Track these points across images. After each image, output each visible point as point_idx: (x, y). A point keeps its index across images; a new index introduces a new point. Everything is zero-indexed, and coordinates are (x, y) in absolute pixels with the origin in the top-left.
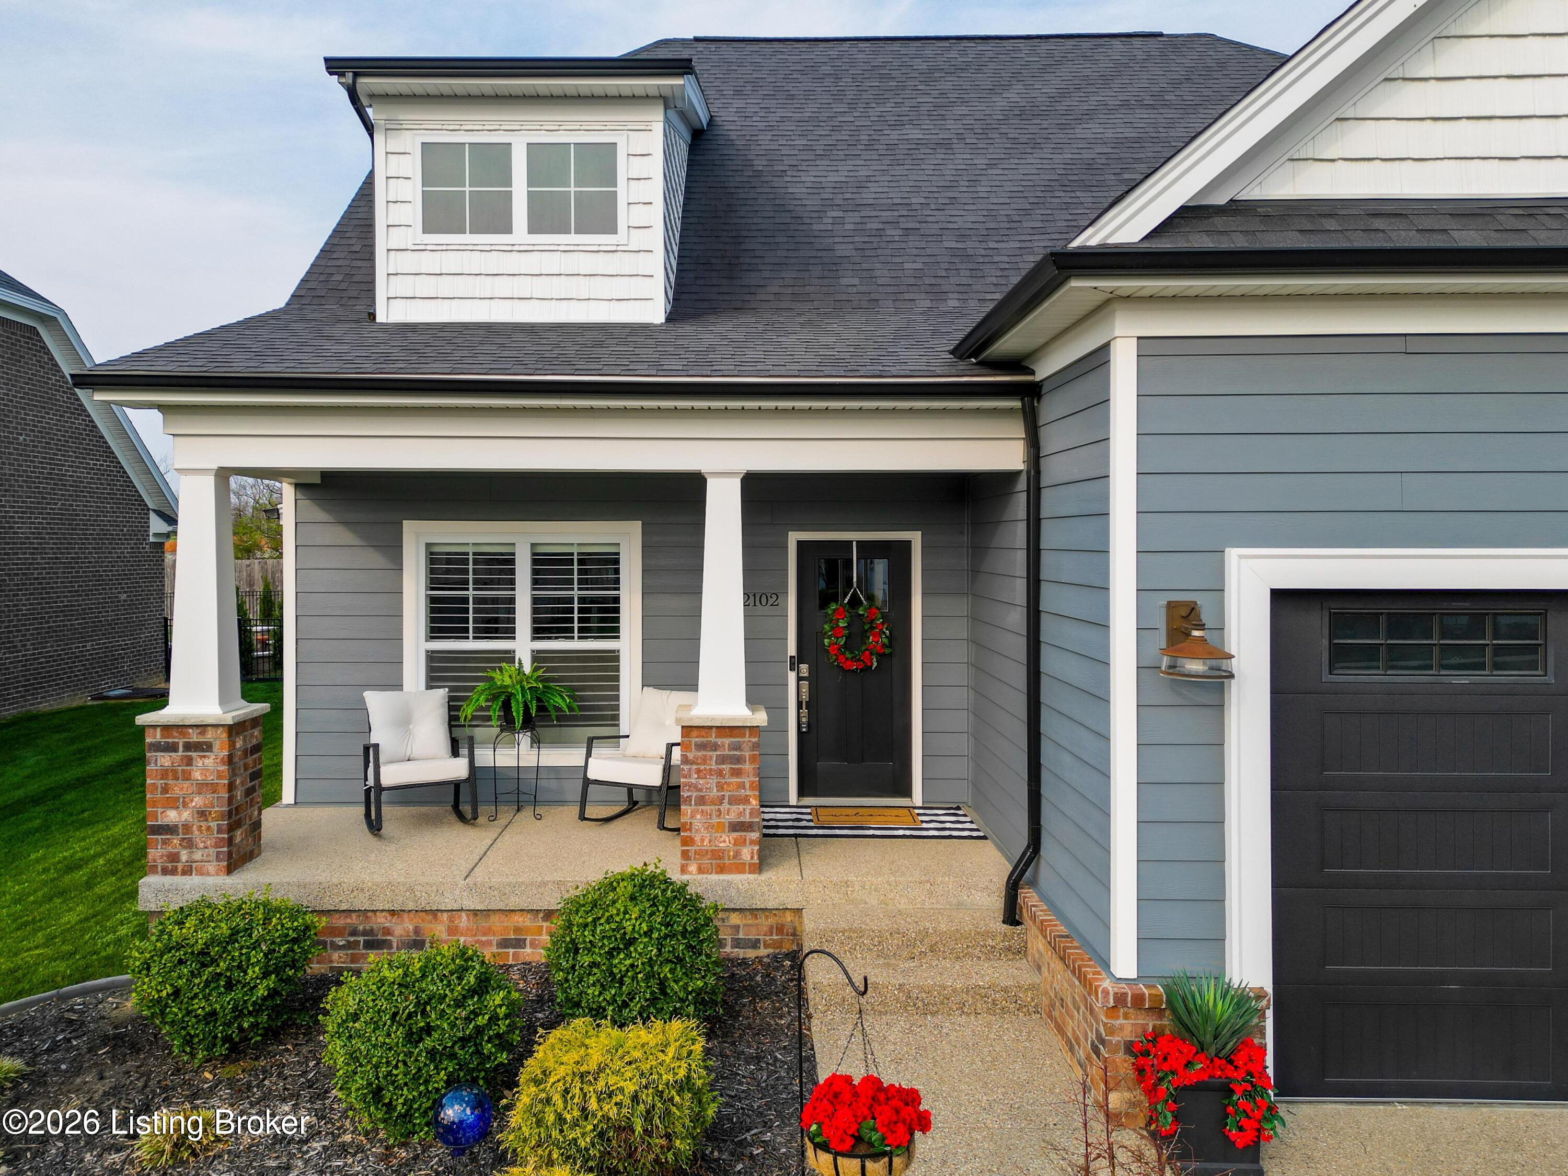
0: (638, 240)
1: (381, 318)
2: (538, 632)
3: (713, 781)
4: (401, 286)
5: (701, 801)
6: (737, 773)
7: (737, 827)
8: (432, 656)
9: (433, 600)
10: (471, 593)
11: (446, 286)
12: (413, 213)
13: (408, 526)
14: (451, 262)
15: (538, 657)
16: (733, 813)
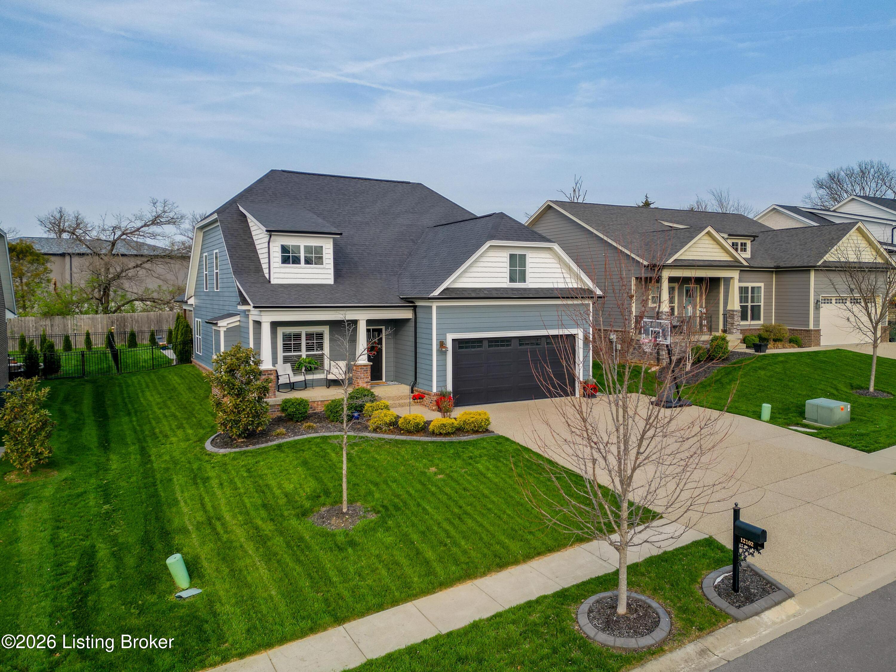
0: (328, 266)
1: (272, 283)
2: (307, 350)
3: (363, 375)
4: (276, 275)
5: (361, 378)
6: (367, 373)
7: (366, 382)
8: (285, 357)
9: (284, 344)
10: (292, 342)
11: (286, 276)
12: (279, 260)
13: (278, 328)
14: (288, 270)
15: (307, 356)
16: (366, 380)
